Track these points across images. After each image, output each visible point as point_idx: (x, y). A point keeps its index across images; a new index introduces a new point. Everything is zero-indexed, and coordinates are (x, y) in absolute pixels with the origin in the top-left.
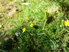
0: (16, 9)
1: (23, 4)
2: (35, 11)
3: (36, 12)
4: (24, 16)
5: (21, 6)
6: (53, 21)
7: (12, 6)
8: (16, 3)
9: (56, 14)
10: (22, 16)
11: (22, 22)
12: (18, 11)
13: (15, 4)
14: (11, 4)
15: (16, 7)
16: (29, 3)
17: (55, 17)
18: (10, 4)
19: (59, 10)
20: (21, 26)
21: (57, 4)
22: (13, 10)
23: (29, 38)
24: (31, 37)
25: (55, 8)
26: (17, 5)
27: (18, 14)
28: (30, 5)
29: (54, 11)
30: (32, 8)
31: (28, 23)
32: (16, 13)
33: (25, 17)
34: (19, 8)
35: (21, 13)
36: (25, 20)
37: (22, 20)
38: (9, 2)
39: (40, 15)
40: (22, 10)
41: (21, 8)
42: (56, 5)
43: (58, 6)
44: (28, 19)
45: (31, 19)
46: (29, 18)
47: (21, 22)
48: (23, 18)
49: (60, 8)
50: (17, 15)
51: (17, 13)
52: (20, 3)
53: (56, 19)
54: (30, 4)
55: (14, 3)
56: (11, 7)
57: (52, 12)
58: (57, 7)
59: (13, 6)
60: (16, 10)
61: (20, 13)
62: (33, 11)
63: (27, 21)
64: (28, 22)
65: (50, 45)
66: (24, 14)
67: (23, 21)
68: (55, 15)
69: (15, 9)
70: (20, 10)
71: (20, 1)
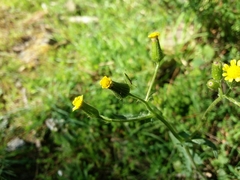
0: (49, 37)
1: (72, 19)
2: (114, 44)
3: (118, 46)
4: (75, 61)
5: (67, 26)
6: (179, 77)
7: (35, 27)
8: (48, 16)
9: (187, 52)
10: (69, 61)
11: (71, 84)
12: (56, 46)
13: (46, 20)
14: (31, 20)
15: (49, 31)
16: (95, 15)
17: (184, 63)
18: (25, 21)
19: (198, 39)
20: (67, 95)
21: (191, 19)
22: (39, 41)
23: (95, 138)
24: (101, 135)
25: (185, 31)
26: (52, 23)
27: (56, 56)
28: (96, 24)
29: (181, 42)
30: (106, 33)
31: (91, 85)
32: (48, 51)
33: (79, 65)
34: (60, 35)
35: (65, 51)
36: (80, 77)
37: (70, 75)
38: (23, 13)
39: (133, 58)
40: (69, 42)
41: (66, 34)
42: (187, 21)
43: (192, 23)
44: (92, 72)
45: (100, 72)
46: (93, 69)
47: (68, 81)
48: (75, 69)
49: (201, 31)
50: (51, 60)
51: (52, 53)
52: (63, 18)
53: (190, 71)
54: (96, 19)
55: (42, 17)
56: (29, 33)
57: (175, 48)
58: (192, 27)
59: (39, 28)
60: (47, 40)
61: (61, 51)
62: (110, 43)
63: (88, 77)
64: (91, 81)
65: (169, 159)
66: (77, 54)
67: (72, 78)
68: (184, 56)
69: (44, 37)
70: (64, 42)
71: (62, 12)
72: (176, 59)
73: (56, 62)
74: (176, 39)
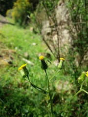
0: (11, 60)
1: (24, 59)
2: (36, 76)
3: (37, 78)
4: (15, 75)
5: (20, 60)
7: (7, 54)
8: (15, 53)
10: (13, 73)
11: (8, 82)
12: (11, 65)
13: (13, 54)
14: (7, 51)
15: (12, 58)
16: (34, 62)
18: (4, 50)
20: (3, 86)
21: (72, 81)
22: (5, 59)
26: (15, 56)
27: (8, 69)
28: (32, 66)
30: (34, 71)
31: (16, 88)
32: (7, 65)
33: (16, 77)
34: (15, 62)
35: (13, 69)
36: (13, 82)
37: (10, 79)
38: (6, 47)
40: (17, 66)
41: (18, 63)
43: (72, 84)
45: (23, 85)
46: (21, 81)
48: (13, 78)
49: (74, 88)
50: (5, 69)
51: (8, 67)
52: (20, 57)
54: (33, 64)
55: (13, 52)
56: (3, 55)
60: (9, 61)
63: (17, 84)
64: (17, 86)
66: (17, 73)
67: (10, 81)
69: (8, 59)
70: (15, 65)
71: (21, 54)
72: (60, 95)
73: (7, 71)
74: (63, 87)
